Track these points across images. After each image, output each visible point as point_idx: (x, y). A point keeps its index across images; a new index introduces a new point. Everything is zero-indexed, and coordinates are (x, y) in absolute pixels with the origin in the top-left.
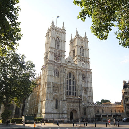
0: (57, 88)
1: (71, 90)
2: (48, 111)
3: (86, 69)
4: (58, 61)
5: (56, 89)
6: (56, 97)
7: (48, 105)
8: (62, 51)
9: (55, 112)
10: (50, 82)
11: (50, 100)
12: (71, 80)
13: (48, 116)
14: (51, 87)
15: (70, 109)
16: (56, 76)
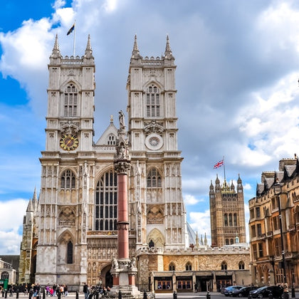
0: (71, 216)
1: (111, 217)
2: (45, 269)
3: (163, 154)
4: (71, 149)
5: (69, 218)
6: (67, 238)
7: (43, 256)
8: (81, 119)
9: (66, 271)
10: (48, 206)
11: (49, 245)
12: (114, 191)
13: (44, 280)
14: (51, 215)
15: (101, 263)
16: (68, 186)
